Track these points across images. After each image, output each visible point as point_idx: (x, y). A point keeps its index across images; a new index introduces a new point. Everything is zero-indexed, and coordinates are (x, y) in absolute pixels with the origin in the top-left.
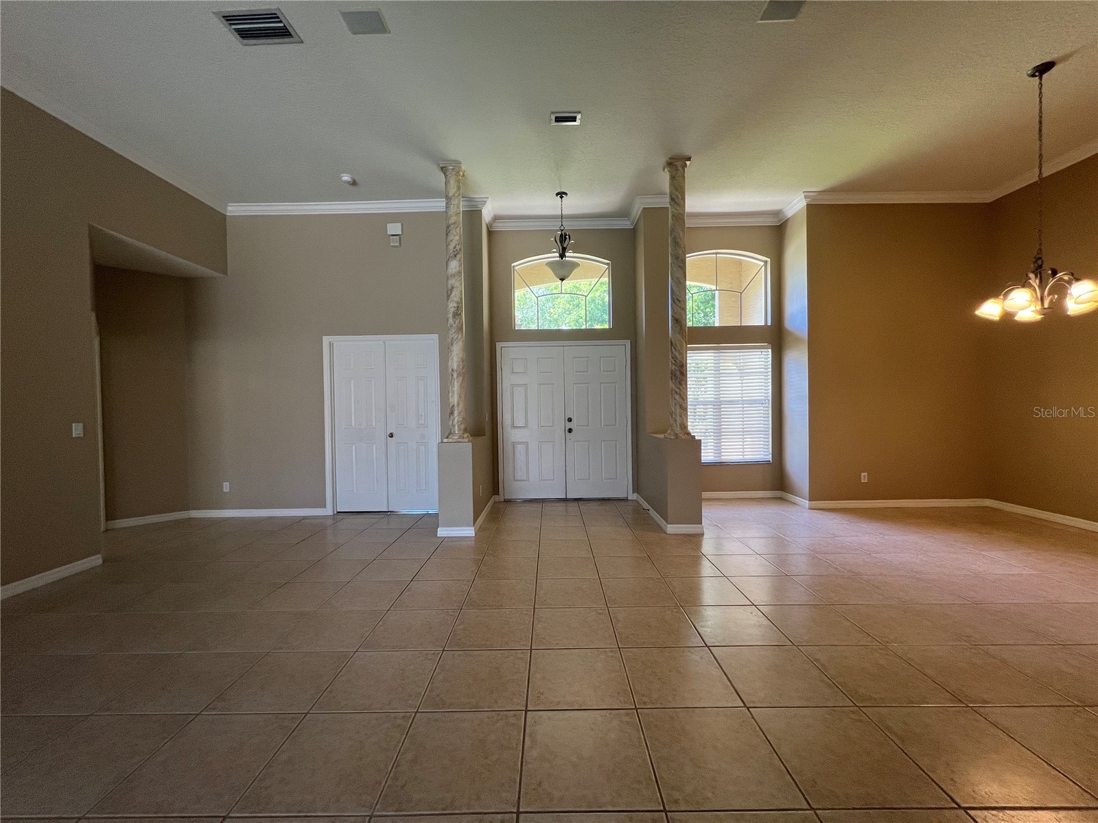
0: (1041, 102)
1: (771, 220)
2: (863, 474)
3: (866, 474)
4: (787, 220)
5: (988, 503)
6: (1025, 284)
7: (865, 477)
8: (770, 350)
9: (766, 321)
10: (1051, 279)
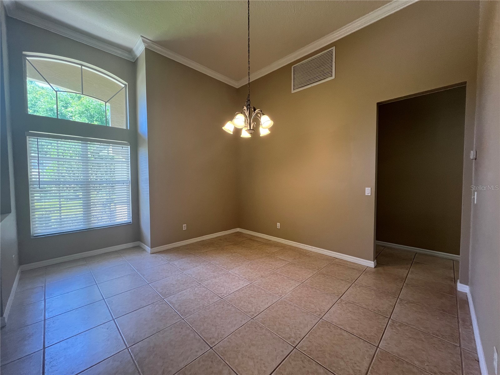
0: (249, 7)
1: (126, 55)
2: (184, 225)
3: (186, 225)
4: (137, 59)
5: (238, 230)
6: (242, 112)
7: (185, 227)
8: (129, 147)
9: (127, 126)
10: (253, 113)
